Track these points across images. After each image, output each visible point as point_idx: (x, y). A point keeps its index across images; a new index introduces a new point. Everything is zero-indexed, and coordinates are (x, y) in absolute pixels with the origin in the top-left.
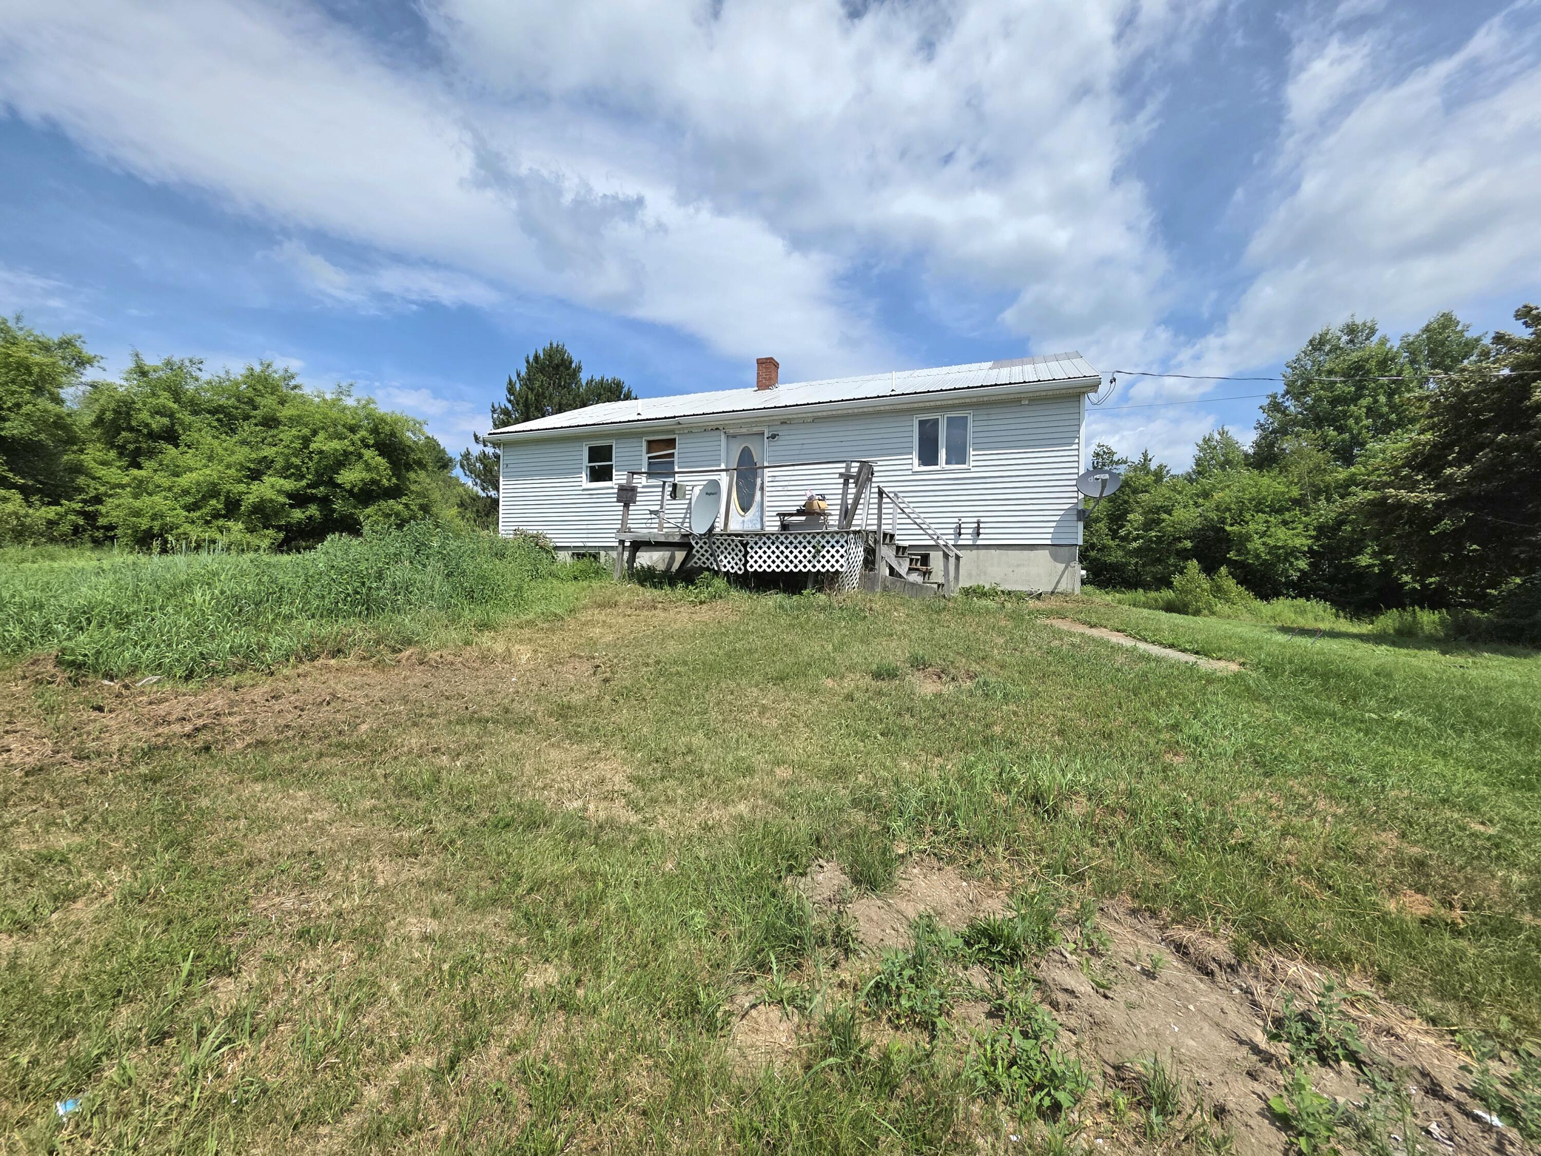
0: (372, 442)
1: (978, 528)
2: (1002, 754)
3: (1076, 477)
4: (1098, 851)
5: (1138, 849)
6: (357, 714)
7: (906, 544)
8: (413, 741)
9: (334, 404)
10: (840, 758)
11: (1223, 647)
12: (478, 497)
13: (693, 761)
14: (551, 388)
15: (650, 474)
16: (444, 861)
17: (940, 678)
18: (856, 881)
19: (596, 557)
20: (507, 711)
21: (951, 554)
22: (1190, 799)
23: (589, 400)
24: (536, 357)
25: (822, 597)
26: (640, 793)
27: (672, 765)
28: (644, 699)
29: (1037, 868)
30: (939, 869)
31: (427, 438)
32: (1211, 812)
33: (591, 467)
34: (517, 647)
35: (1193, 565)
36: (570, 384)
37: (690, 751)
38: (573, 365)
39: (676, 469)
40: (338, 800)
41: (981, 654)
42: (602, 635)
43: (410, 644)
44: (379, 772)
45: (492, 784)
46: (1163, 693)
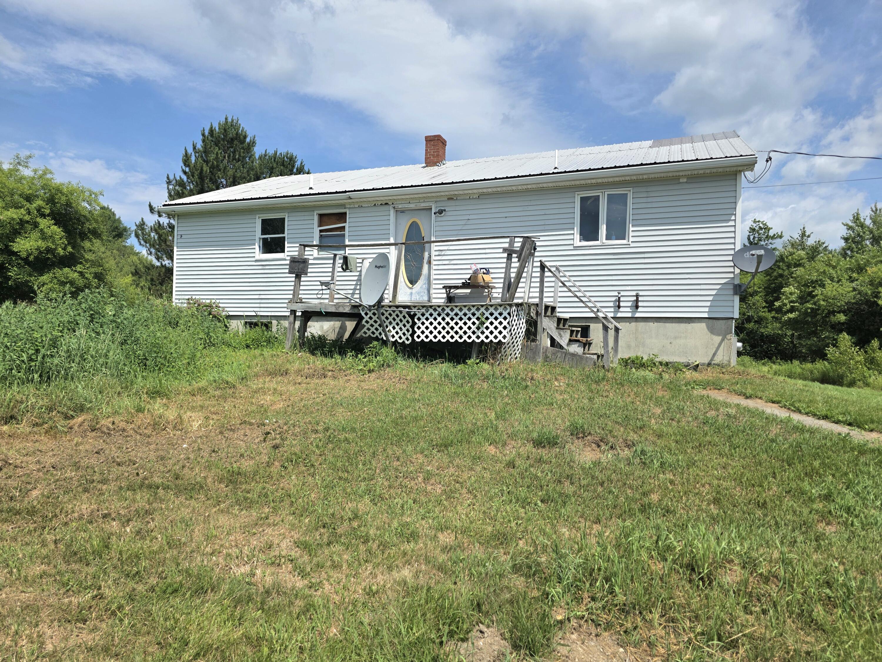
0: (47, 211)
1: (637, 301)
2: (659, 521)
3: (732, 252)
4: (751, 618)
5: (790, 617)
6: (29, 480)
7: (567, 316)
8: (84, 507)
9: (11, 173)
10: (502, 524)
11: (875, 418)
12: (153, 266)
13: (359, 526)
14: (225, 161)
15: (321, 247)
16: (112, 627)
17: (599, 446)
18: (516, 647)
19: (267, 326)
20: (177, 477)
21: (610, 326)
22: (841, 568)
23: (262, 173)
24: (211, 131)
25: (485, 366)
26: (306, 558)
27: (339, 531)
28: (313, 465)
29: (692, 635)
30: (597, 635)
31: (103, 208)
32: (862, 582)
33: (263, 239)
34: (189, 414)
35: (845, 339)
36: (244, 158)
37: (356, 516)
38: (248, 140)
39: (347, 243)
40: (8, 565)
41: (639, 424)
42: (273, 403)
43: (82, 411)
44: (50, 538)
45: (161, 550)
46: (817, 464)
